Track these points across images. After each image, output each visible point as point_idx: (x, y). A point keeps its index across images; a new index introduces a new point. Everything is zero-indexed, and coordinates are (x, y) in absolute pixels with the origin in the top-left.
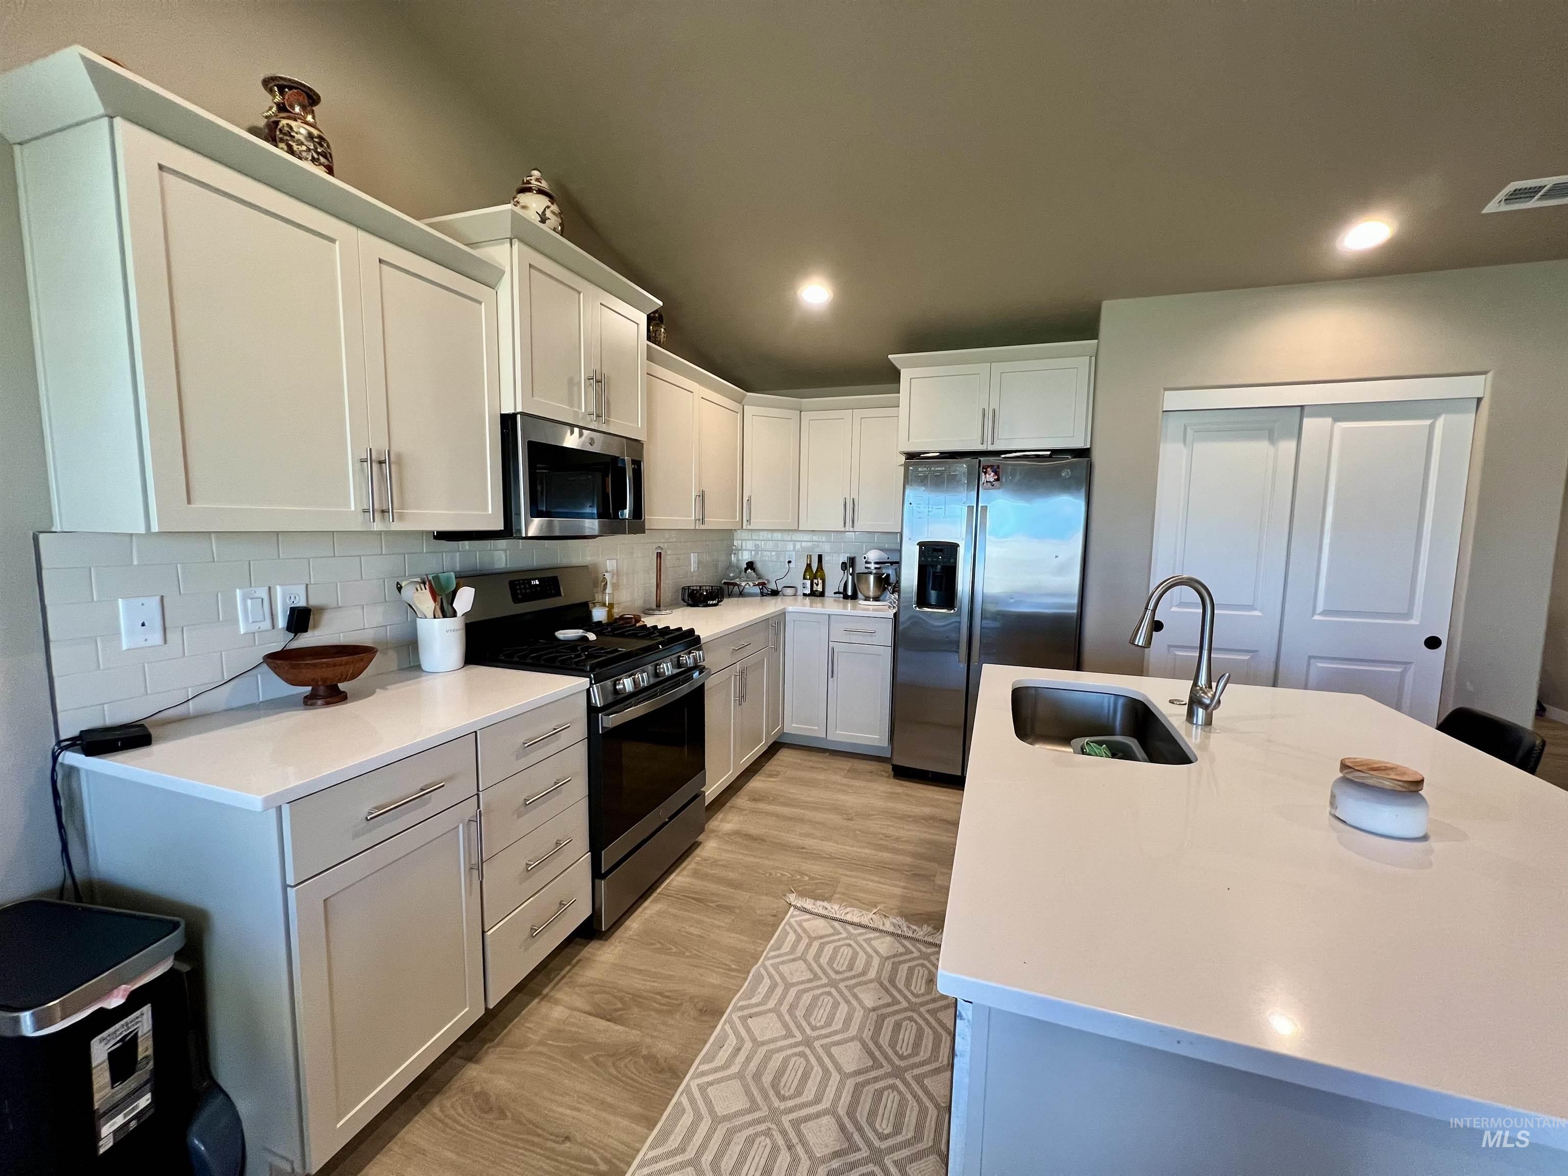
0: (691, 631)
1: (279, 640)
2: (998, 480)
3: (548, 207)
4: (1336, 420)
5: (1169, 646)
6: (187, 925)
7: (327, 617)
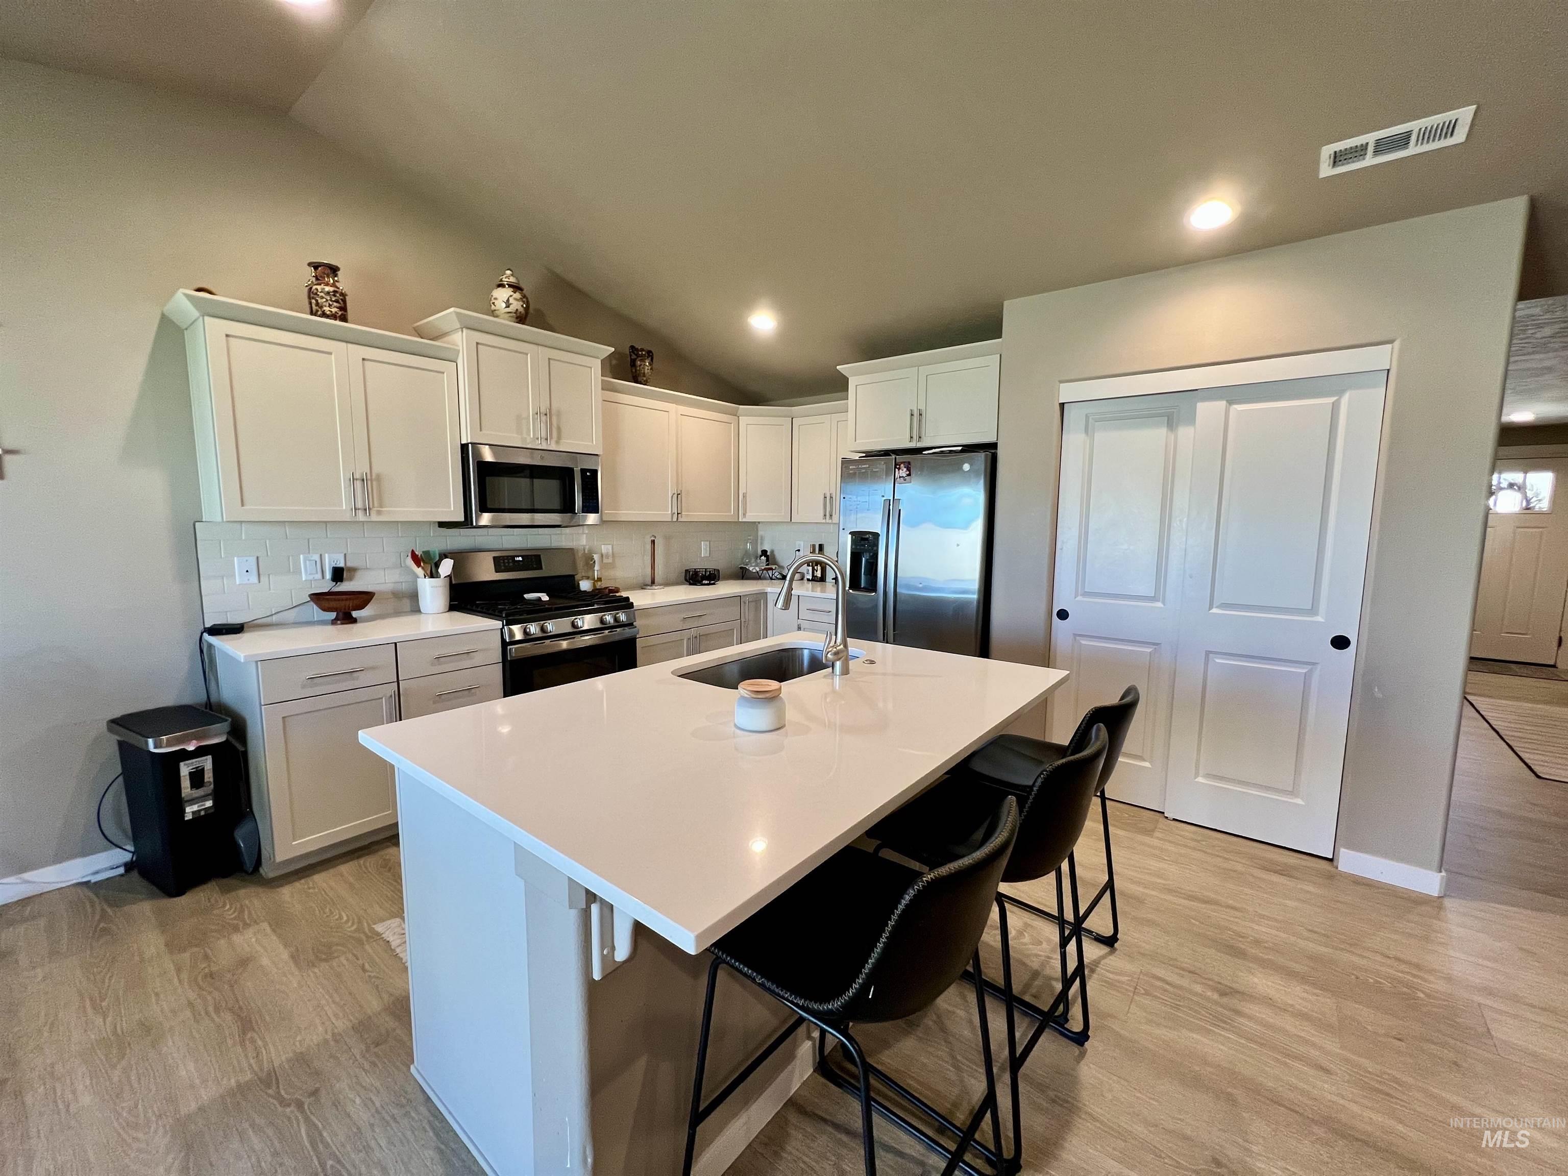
0: (628, 599)
1: (326, 585)
2: (909, 475)
3: (511, 296)
4: (1231, 402)
5: (1075, 635)
6: (232, 722)
7: (358, 574)
